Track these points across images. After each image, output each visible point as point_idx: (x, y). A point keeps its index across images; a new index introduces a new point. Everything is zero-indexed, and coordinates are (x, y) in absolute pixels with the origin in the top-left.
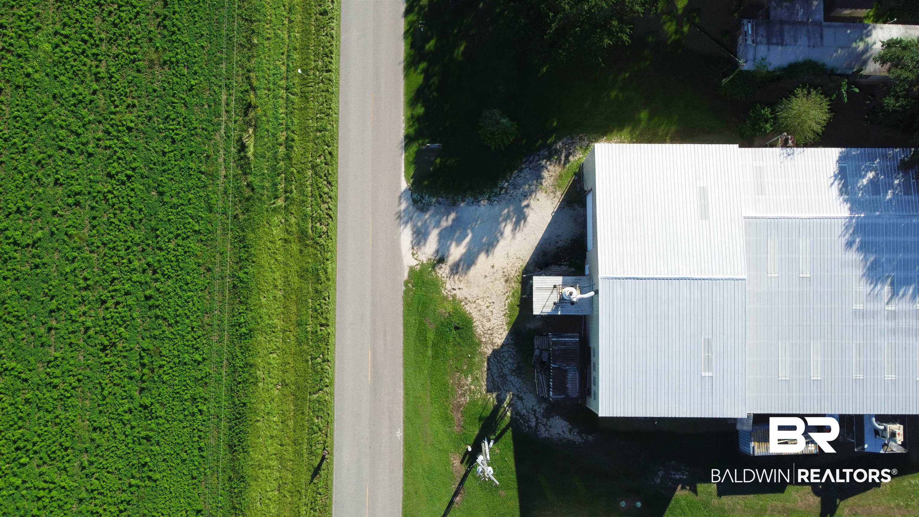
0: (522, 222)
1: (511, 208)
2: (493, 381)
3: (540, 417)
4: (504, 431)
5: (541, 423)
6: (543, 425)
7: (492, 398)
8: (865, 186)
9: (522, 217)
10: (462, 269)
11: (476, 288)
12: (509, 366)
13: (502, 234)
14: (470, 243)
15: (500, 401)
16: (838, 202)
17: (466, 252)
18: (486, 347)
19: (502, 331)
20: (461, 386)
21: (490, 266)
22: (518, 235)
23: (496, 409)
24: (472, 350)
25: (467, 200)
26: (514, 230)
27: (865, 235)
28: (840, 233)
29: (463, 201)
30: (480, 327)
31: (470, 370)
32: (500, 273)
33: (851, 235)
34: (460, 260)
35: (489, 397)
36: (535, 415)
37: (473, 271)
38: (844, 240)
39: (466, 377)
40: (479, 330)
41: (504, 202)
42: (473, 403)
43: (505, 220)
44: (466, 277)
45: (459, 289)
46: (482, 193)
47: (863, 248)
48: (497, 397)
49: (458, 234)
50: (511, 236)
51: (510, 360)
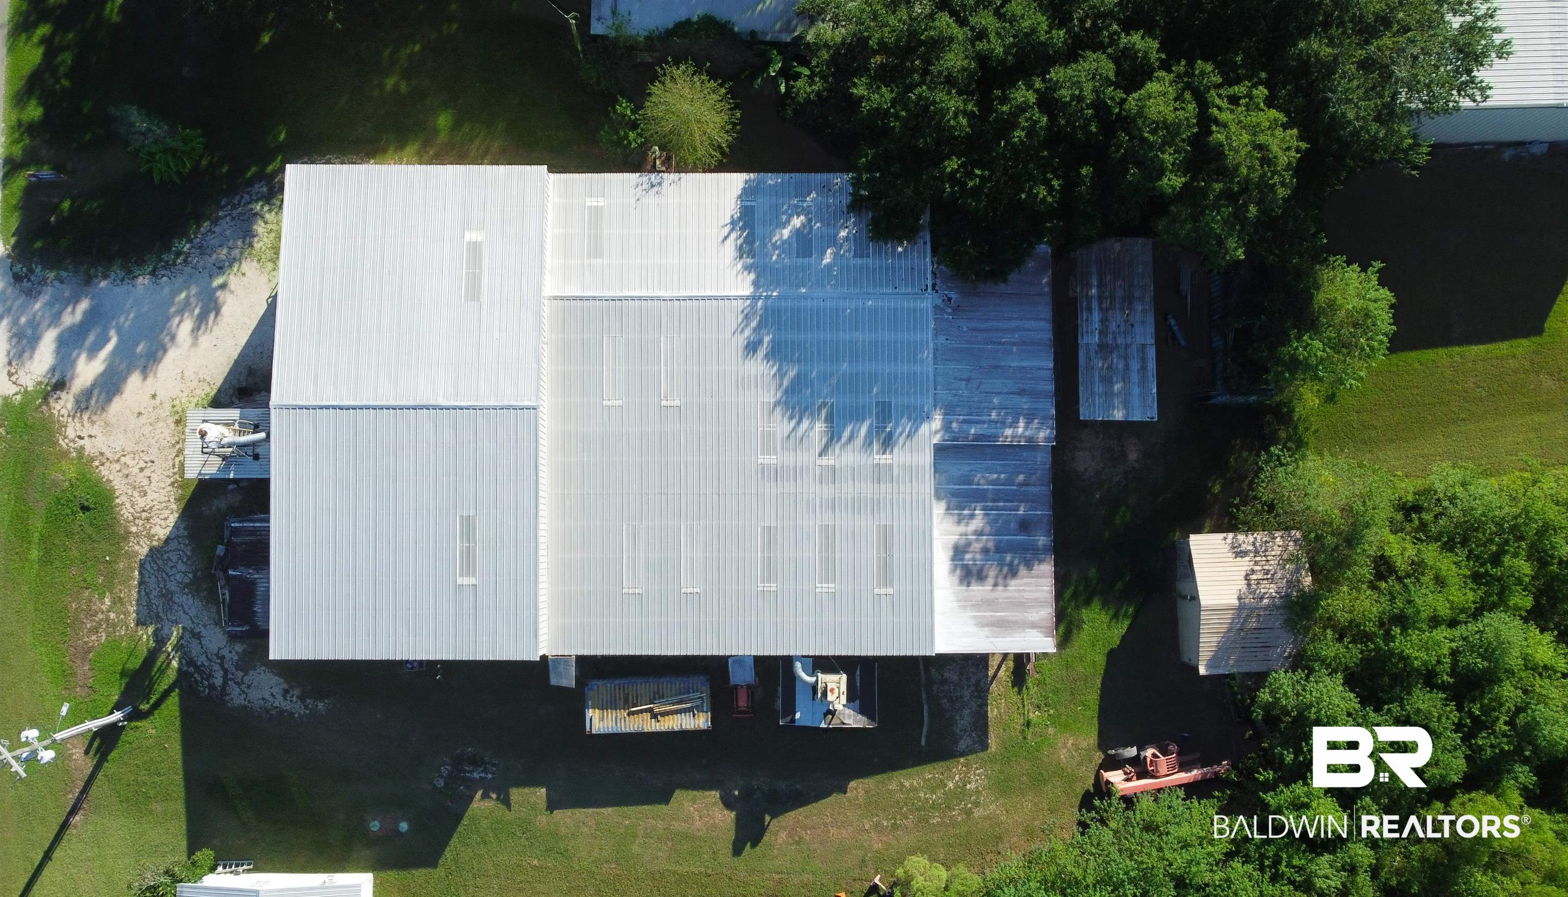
0: (212, 316)
1: (194, 290)
2: (149, 605)
3: (232, 669)
4: (166, 694)
5: (231, 679)
6: (236, 683)
7: (146, 635)
8: (784, 242)
9: (212, 306)
10: (97, 402)
11: (121, 436)
12: (178, 576)
13: (173, 338)
14: (113, 353)
15: (160, 639)
16: (734, 272)
17: (106, 370)
18: (138, 543)
19: (166, 513)
20: (91, 614)
21: (148, 396)
22: (205, 340)
23: (152, 656)
24: (113, 549)
25: (113, 275)
26: (195, 330)
27: (779, 329)
28: (734, 327)
29: (105, 277)
30: (128, 505)
31: (109, 586)
32: (168, 406)
33: (755, 330)
34: (94, 386)
35: (140, 633)
36: (222, 665)
37: (117, 405)
38: (741, 340)
39: (102, 597)
40: (126, 512)
41: (180, 279)
42: (114, 644)
43: (181, 312)
44: (104, 415)
45: (91, 436)
46: (141, 263)
47: (776, 354)
48: (156, 633)
49: (91, 338)
50: (189, 341)
51: (181, 567)
